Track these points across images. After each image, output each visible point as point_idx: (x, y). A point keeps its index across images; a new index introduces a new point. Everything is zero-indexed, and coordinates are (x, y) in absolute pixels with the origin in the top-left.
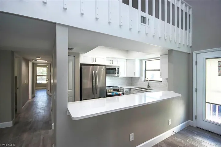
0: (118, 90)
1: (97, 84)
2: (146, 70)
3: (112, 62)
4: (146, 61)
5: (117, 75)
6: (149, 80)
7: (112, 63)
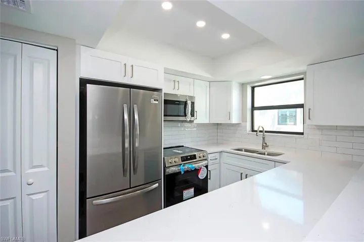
0: (194, 157)
1: (137, 145)
2: (253, 108)
3: (177, 84)
4: (253, 88)
5: (189, 120)
6: (266, 132)
7: (177, 88)
